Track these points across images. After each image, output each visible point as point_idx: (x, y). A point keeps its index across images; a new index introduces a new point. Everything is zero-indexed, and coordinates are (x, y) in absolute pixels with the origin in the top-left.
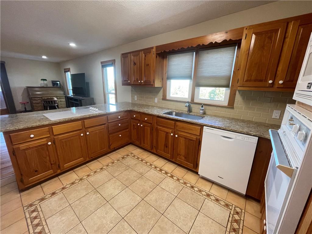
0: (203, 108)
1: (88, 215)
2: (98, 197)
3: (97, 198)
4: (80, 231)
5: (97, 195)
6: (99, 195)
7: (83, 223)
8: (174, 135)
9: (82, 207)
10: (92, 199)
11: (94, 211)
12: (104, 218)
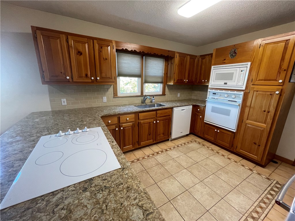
0: (154, 98)
1: (200, 205)
2: (180, 197)
3: (182, 199)
4: (215, 210)
5: (178, 199)
6: (179, 197)
7: (208, 209)
8: (156, 122)
9: (193, 212)
10: (183, 203)
11: (196, 201)
12: (202, 193)
